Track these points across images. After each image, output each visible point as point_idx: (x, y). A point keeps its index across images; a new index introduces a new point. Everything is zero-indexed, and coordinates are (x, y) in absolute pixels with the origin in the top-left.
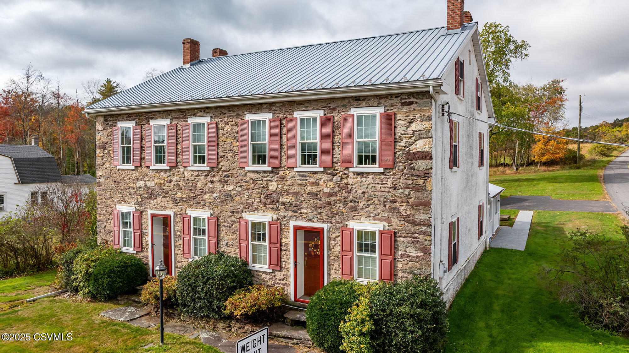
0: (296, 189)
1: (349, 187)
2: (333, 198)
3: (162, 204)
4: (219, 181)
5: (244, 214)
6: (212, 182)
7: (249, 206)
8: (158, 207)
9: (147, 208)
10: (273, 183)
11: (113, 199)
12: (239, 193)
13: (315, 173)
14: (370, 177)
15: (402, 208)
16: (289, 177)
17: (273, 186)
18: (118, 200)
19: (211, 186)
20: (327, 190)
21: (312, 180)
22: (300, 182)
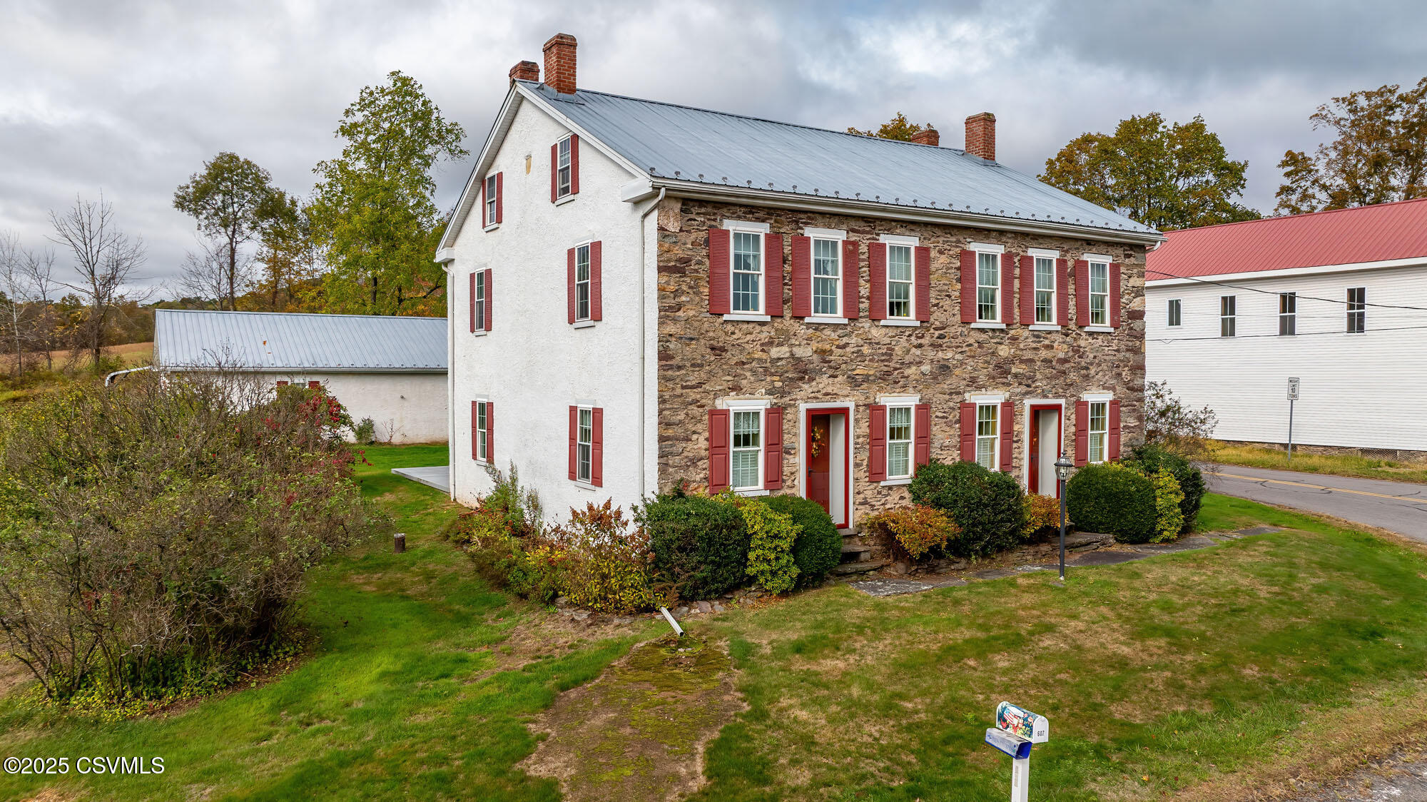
0: (1028, 355)
1: (1082, 350)
2: (1067, 365)
3: (829, 390)
4: (932, 345)
5: (967, 395)
6: (920, 346)
7: (973, 383)
8: (819, 395)
9: (795, 400)
10: (1003, 346)
11: (707, 387)
12: (962, 363)
13: (1050, 332)
14: (1100, 337)
15: (1124, 374)
16: (1022, 338)
17: (1004, 351)
18: (718, 388)
19: (918, 352)
20: (1061, 355)
21: (1047, 342)
22: (1034, 345)
